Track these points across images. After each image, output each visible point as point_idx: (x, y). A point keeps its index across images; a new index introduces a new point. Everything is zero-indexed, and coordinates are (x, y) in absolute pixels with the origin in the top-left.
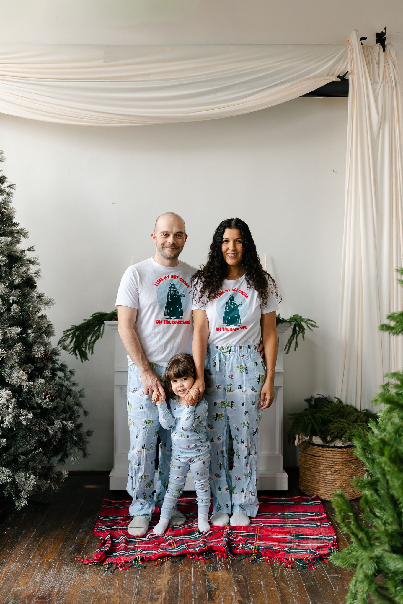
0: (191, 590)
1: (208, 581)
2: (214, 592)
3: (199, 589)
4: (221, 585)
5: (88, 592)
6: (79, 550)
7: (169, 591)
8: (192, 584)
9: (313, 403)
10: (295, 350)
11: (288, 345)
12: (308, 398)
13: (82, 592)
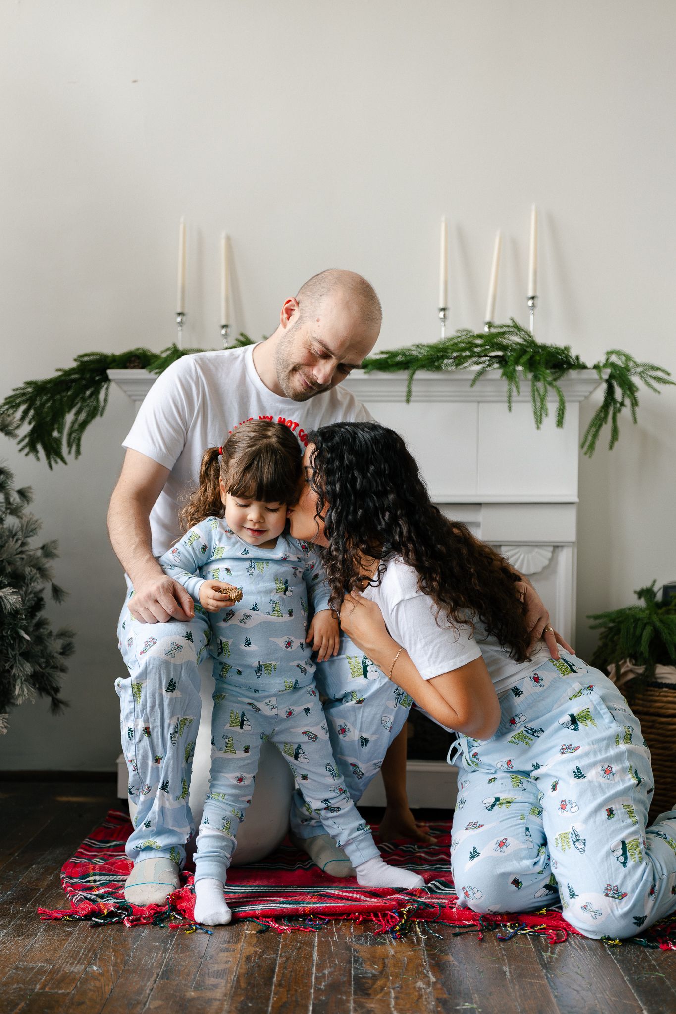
0: (309, 974)
1: (356, 961)
2: (370, 982)
3: (330, 973)
4: (392, 969)
5: (33, 968)
6: (24, 897)
7: (249, 975)
8: (313, 962)
9: (659, 597)
10: (611, 447)
11: (594, 429)
12: (645, 587)
13: (17, 968)
